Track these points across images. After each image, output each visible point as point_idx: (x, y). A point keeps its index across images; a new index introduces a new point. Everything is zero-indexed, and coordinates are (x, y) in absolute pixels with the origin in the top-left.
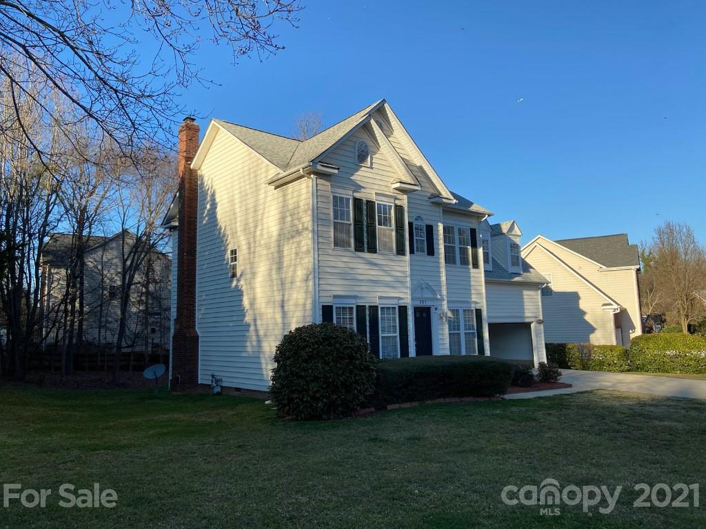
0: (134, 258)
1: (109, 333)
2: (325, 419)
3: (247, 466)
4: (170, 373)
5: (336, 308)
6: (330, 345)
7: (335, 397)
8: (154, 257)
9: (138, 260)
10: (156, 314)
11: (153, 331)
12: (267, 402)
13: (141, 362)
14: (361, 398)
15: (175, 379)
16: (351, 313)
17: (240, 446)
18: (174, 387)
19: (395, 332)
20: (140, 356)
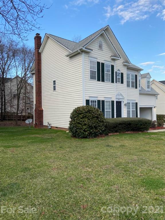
0: (21, 84)
1: (14, 109)
2: (88, 138)
3: (65, 155)
4: (34, 122)
5: (91, 101)
6: (90, 113)
7: (92, 131)
8: (27, 85)
9: (22, 85)
10: (28, 103)
11: (28, 109)
12: (67, 132)
13: (25, 118)
14: (101, 131)
15: (36, 124)
16: (96, 103)
17: (61, 147)
18: (35, 127)
19: (110, 110)
20: (24, 116)
